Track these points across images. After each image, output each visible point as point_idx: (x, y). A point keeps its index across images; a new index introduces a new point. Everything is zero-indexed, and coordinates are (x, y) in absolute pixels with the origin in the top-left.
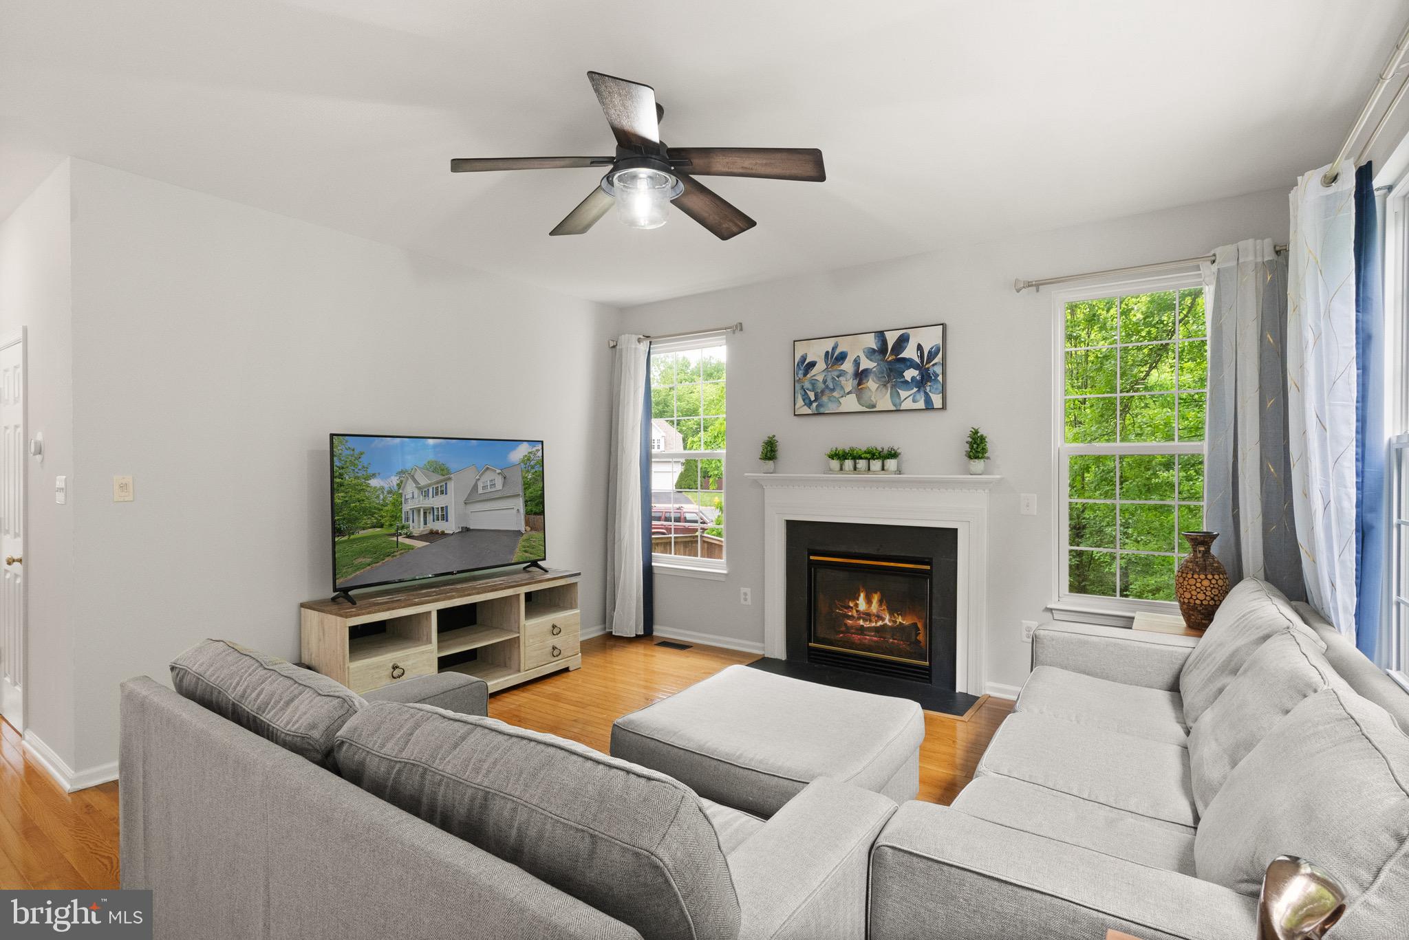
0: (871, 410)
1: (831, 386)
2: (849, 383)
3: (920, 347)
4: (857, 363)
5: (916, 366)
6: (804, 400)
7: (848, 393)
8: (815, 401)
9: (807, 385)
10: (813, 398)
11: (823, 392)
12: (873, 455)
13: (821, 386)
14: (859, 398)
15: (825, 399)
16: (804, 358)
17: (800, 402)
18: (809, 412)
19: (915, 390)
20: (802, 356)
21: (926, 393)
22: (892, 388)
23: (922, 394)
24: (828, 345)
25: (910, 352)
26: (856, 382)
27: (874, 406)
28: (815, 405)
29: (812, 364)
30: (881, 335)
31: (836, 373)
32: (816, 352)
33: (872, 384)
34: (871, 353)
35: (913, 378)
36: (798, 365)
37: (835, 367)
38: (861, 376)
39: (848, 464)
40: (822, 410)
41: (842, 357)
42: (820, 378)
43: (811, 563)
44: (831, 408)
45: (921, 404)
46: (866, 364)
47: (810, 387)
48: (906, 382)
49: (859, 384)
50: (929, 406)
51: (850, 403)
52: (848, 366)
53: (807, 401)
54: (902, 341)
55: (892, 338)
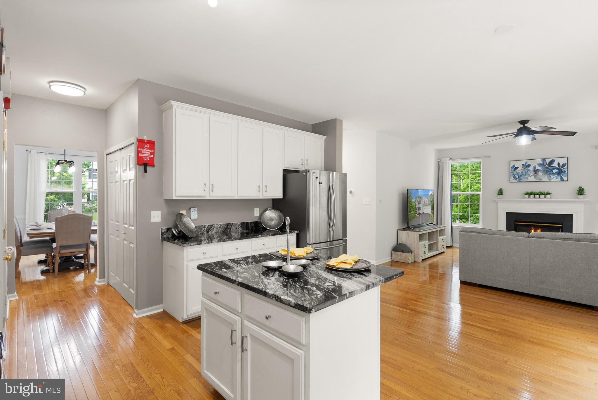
0: (541, 181)
1: (524, 174)
2: (531, 173)
3: (559, 164)
4: (535, 167)
5: (557, 169)
6: (514, 178)
7: (531, 176)
8: (518, 178)
9: (515, 173)
10: (517, 177)
11: (521, 176)
12: (542, 194)
13: (520, 174)
14: (535, 177)
15: (522, 178)
16: (514, 166)
17: (512, 178)
18: (516, 181)
19: (557, 175)
20: (513, 165)
21: (561, 177)
22: (548, 175)
23: (560, 177)
24: (524, 162)
25: (555, 165)
26: (534, 173)
27: (541, 180)
28: (518, 179)
29: (517, 168)
30: (544, 160)
31: (526, 171)
32: (519, 164)
33: (540, 174)
34: (540, 165)
35: (556, 172)
36: (512, 168)
37: (526, 169)
38: (536, 171)
39: (532, 196)
40: (521, 181)
41: (529, 166)
42: (520, 172)
43: (515, 225)
44: (525, 180)
45: (559, 179)
46: (538, 168)
47: (516, 174)
48: (554, 173)
49: (535, 173)
50: (562, 180)
51: (532, 179)
52: (531, 168)
53: (515, 178)
54: (552, 162)
55: (548, 161)
